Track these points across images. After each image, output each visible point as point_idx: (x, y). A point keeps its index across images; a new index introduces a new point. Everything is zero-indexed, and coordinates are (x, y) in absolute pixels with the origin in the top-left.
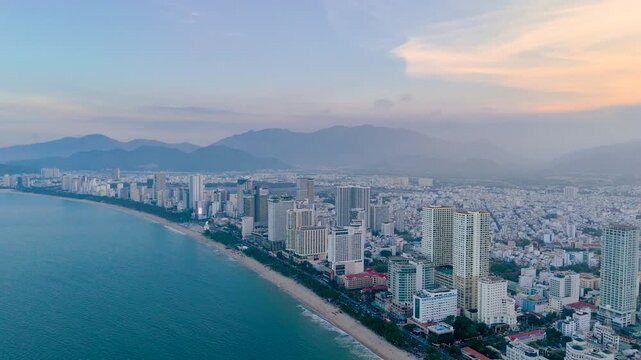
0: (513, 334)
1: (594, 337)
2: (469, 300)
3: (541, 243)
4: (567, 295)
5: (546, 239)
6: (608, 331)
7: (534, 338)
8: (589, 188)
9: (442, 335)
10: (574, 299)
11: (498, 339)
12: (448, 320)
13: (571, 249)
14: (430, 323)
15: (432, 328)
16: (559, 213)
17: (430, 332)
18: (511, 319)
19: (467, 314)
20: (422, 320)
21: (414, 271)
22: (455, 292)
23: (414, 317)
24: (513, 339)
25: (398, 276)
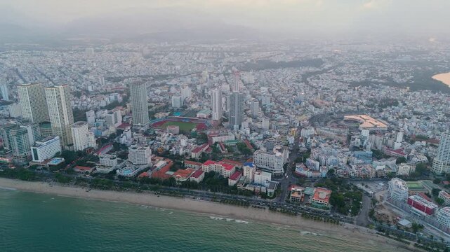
0: (98, 151)
1: (135, 140)
2: (65, 139)
3: (87, 91)
4: (116, 122)
5: (90, 89)
6: (140, 136)
7: (108, 149)
8: (99, 47)
9: (58, 165)
10: (120, 123)
11: (90, 157)
12: (57, 155)
13: (106, 93)
14: (46, 161)
15: (51, 163)
16: (89, 69)
17: (50, 166)
18: (93, 143)
19: (67, 148)
20: (40, 160)
21: (26, 132)
22: (57, 137)
23: (34, 160)
24: (98, 154)
25: (15, 138)
